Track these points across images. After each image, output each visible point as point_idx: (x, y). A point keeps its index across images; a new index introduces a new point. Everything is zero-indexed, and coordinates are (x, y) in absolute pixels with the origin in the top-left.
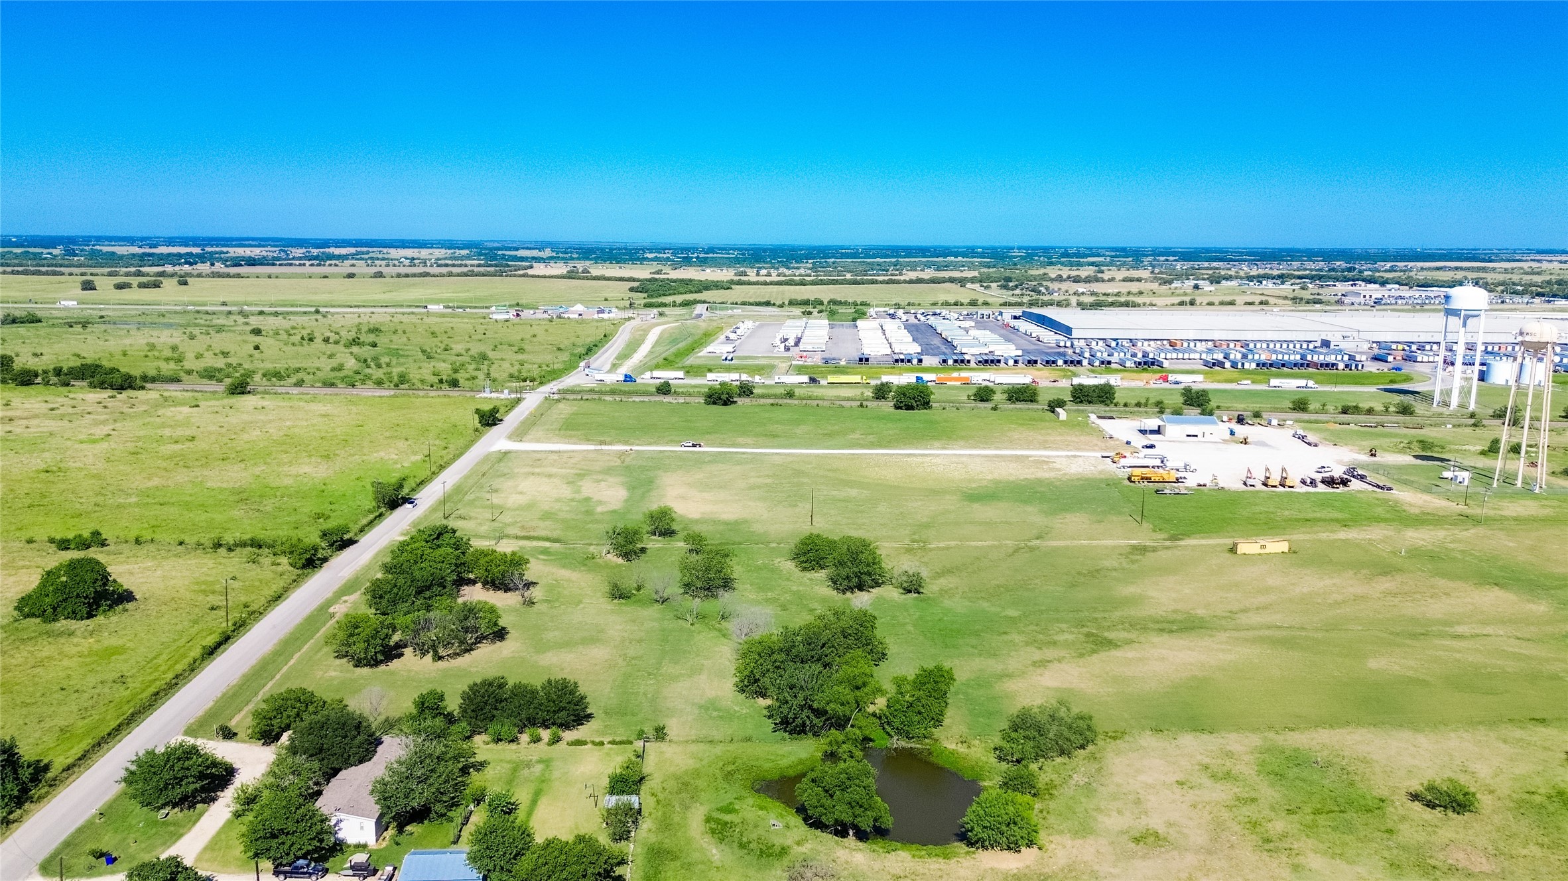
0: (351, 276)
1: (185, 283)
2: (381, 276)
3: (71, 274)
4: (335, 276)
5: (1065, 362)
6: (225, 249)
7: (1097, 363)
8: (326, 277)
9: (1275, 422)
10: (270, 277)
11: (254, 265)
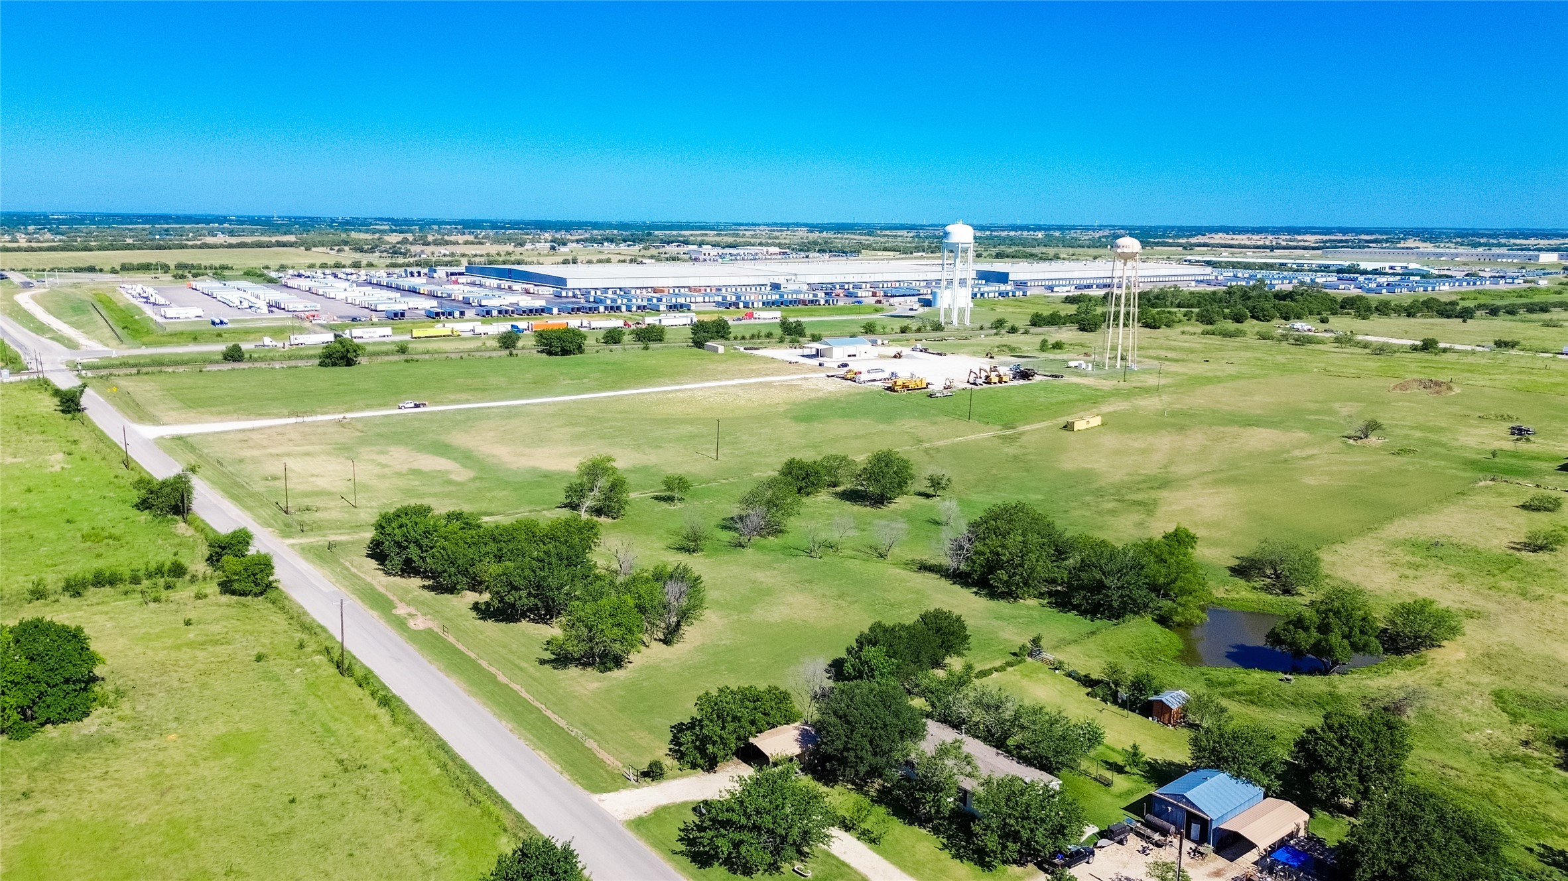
5: (606, 308)
7: (634, 309)
9: (879, 342)
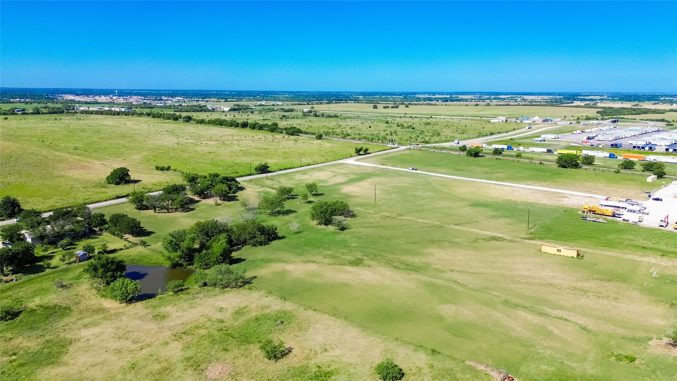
0: (477, 105)
1: (408, 107)
2: (489, 105)
3: (382, 104)
4: (471, 105)
6: (458, 96)
8: (467, 105)
10: (446, 105)
11: (453, 101)
